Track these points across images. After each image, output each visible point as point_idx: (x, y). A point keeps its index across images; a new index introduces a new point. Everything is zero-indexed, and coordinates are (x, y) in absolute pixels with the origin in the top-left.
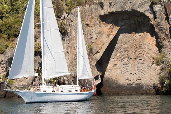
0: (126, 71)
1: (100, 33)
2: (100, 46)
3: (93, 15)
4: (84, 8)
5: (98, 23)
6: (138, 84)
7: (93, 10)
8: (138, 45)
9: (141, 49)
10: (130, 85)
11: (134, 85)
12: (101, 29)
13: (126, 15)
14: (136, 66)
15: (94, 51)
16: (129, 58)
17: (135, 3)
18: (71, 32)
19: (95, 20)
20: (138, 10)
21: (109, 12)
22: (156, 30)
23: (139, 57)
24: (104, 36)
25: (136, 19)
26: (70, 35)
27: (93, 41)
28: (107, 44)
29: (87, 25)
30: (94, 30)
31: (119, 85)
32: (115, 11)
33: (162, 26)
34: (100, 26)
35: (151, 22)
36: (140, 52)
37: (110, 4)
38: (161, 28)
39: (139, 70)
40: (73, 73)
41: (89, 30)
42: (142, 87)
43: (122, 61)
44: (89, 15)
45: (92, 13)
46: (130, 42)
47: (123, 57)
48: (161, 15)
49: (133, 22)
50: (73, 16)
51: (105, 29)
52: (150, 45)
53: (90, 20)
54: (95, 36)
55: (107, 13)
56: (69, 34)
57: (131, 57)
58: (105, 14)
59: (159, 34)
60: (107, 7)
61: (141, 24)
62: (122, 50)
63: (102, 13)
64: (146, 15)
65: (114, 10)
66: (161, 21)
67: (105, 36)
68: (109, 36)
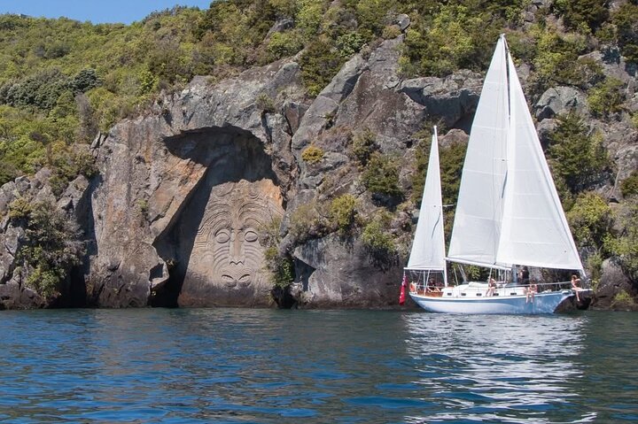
0: (223, 256)
1: (165, 176)
2: (164, 203)
3: (151, 138)
4: (133, 124)
5: (162, 154)
6: (244, 285)
7: (151, 127)
8: (247, 200)
9: (253, 209)
10: (231, 286)
11: (236, 288)
12: (169, 167)
13: (225, 135)
14: (243, 247)
15: (151, 214)
16: (229, 227)
17: (230, 109)
18: (108, 174)
19: (156, 147)
20: (238, 124)
21: (182, 131)
22: (274, 167)
23: (249, 226)
24: (174, 182)
25: (245, 144)
26: (107, 180)
27: (150, 194)
28: (180, 200)
29: (139, 159)
30: (153, 169)
31: (208, 285)
32: (193, 128)
33: (282, 160)
34: (166, 161)
35: (266, 151)
36: (250, 216)
37: (184, 114)
38: (281, 163)
39: (247, 255)
40: (108, 261)
41: (142, 170)
42: (252, 291)
43: (215, 235)
44: (143, 138)
45: (149, 133)
46: (233, 193)
47: (217, 227)
48: (279, 135)
49: (238, 149)
50: (113, 140)
51: (177, 167)
52: (270, 201)
53: (145, 148)
54: (154, 182)
55: (179, 133)
56: (104, 178)
57: (233, 226)
58: (175, 136)
59: (278, 176)
60: (177, 119)
61: (254, 152)
62: (217, 211)
63: (169, 134)
64: (254, 136)
65: (192, 126)
66: (280, 149)
67: (177, 181)
68: (184, 181)
